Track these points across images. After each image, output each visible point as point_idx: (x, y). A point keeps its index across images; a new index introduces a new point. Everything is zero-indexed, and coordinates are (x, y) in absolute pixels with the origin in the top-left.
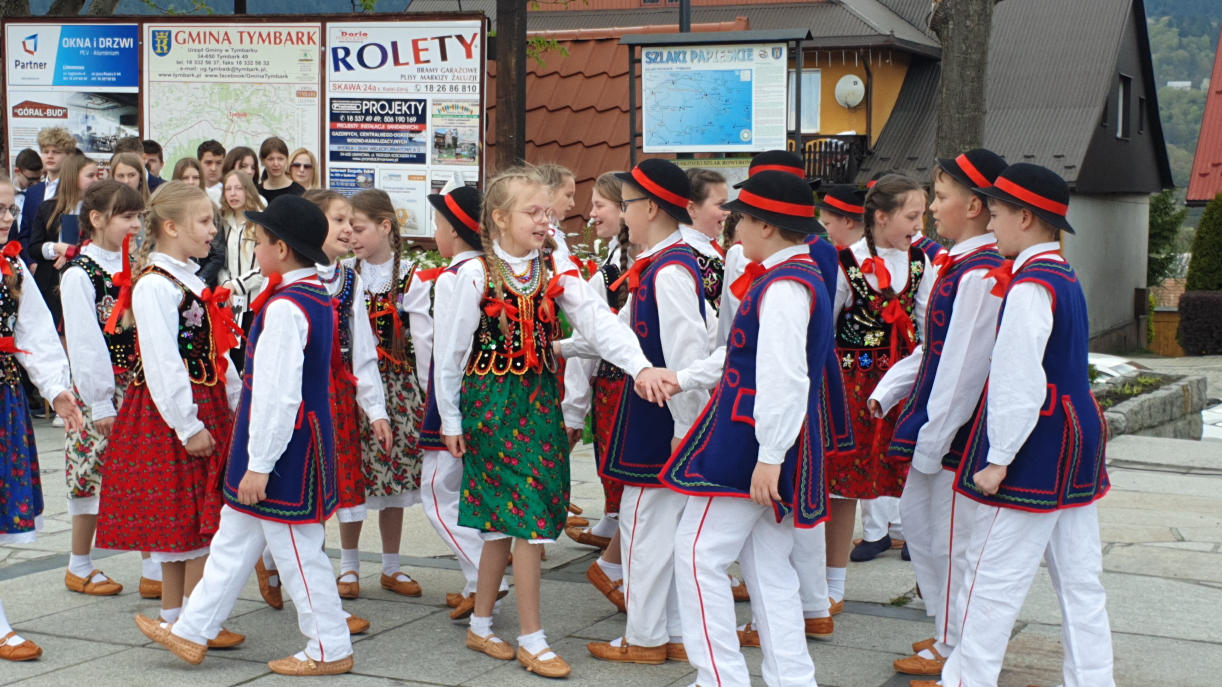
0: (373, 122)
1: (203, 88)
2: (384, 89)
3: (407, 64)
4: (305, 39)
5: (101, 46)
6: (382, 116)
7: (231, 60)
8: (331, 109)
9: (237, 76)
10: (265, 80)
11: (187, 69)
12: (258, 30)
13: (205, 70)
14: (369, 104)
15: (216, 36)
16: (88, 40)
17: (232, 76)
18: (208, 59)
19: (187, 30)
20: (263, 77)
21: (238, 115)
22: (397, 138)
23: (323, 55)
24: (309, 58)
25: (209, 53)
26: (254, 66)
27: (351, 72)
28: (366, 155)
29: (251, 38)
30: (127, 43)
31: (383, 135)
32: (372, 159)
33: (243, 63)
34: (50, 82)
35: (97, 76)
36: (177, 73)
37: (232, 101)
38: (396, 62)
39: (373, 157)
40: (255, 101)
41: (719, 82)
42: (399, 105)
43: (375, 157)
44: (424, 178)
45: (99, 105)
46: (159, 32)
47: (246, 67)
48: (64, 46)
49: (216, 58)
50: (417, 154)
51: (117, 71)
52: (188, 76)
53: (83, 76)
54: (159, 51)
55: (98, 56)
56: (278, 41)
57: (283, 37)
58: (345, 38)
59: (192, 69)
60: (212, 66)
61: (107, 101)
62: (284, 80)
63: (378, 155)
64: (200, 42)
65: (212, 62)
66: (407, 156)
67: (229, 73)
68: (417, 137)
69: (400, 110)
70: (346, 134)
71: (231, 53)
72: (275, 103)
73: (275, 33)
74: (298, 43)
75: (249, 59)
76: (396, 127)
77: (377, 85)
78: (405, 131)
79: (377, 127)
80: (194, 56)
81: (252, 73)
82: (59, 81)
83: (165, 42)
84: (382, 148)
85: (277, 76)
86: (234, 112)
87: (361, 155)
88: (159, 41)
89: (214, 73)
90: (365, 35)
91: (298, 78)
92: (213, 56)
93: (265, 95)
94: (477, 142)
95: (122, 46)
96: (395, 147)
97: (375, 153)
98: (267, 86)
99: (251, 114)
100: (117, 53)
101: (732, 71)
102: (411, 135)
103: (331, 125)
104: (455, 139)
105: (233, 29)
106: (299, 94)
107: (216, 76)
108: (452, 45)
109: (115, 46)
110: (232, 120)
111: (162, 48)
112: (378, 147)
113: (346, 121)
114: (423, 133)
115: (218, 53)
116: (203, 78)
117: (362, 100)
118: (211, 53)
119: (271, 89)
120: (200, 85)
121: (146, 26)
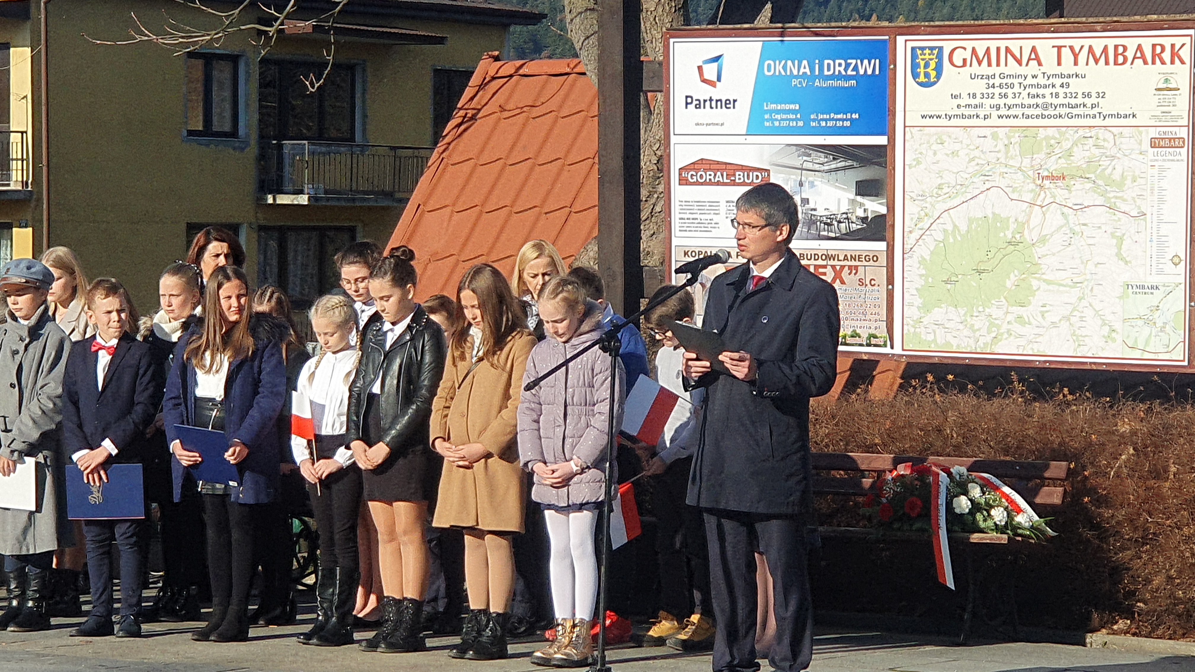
1: (995, 136)
4: (1167, 56)
5: (827, 73)
7: (1041, 91)
9: (1049, 117)
10: (1098, 122)
11: (967, 106)
12: (1086, 44)
13: (998, 108)
15: (1018, 54)
16: (805, 63)
17: (1043, 116)
18: (1004, 91)
19: (969, 46)
20: (1094, 117)
21: (1052, 178)
25: (1004, 81)
26: (1080, 100)
29: (1076, 56)
30: (869, 66)
33: (1061, 95)
34: (743, 129)
36: (951, 113)
37: (1042, 156)
40: (1080, 156)
45: (823, 164)
46: (922, 48)
47: (1066, 101)
48: (767, 73)
49: (1017, 89)
51: (852, 111)
52: (970, 117)
53: (796, 118)
54: (922, 79)
55: (821, 88)
59: (976, 106)
60: (1010, 101)
61: (836, 159)
62: (1130, 121)
64: (989, 64)
65: (1010, 95)
67: (1039, 111)
71: (1041, 80)
72: (1113, 157)
73: (1116, 47)
75: (1072, 89)
80: (980, 86)
81: (1075, 111)
82: (757, 127)
83: (933, 64)
85: (1118, 116)
86: (1045, 173)
88: (922, 64)
89: (1011, 112)
91: (1153, 117)
92: (1012, 86)
93: (1097, 146)
95: (862, 72)
98: (1101, 132)
99: (1074, 176)
105: (1045, 43)
106: (1155, 142)
107: (1016, 117)
109: (850, 72)
110: (1043, 187)
111: (927, 75)
115: (1020, 80)
116: (994, 121)
118: (1009, 81)
119: (1109, 136)
120: (987, 132)
121: (900, 39)
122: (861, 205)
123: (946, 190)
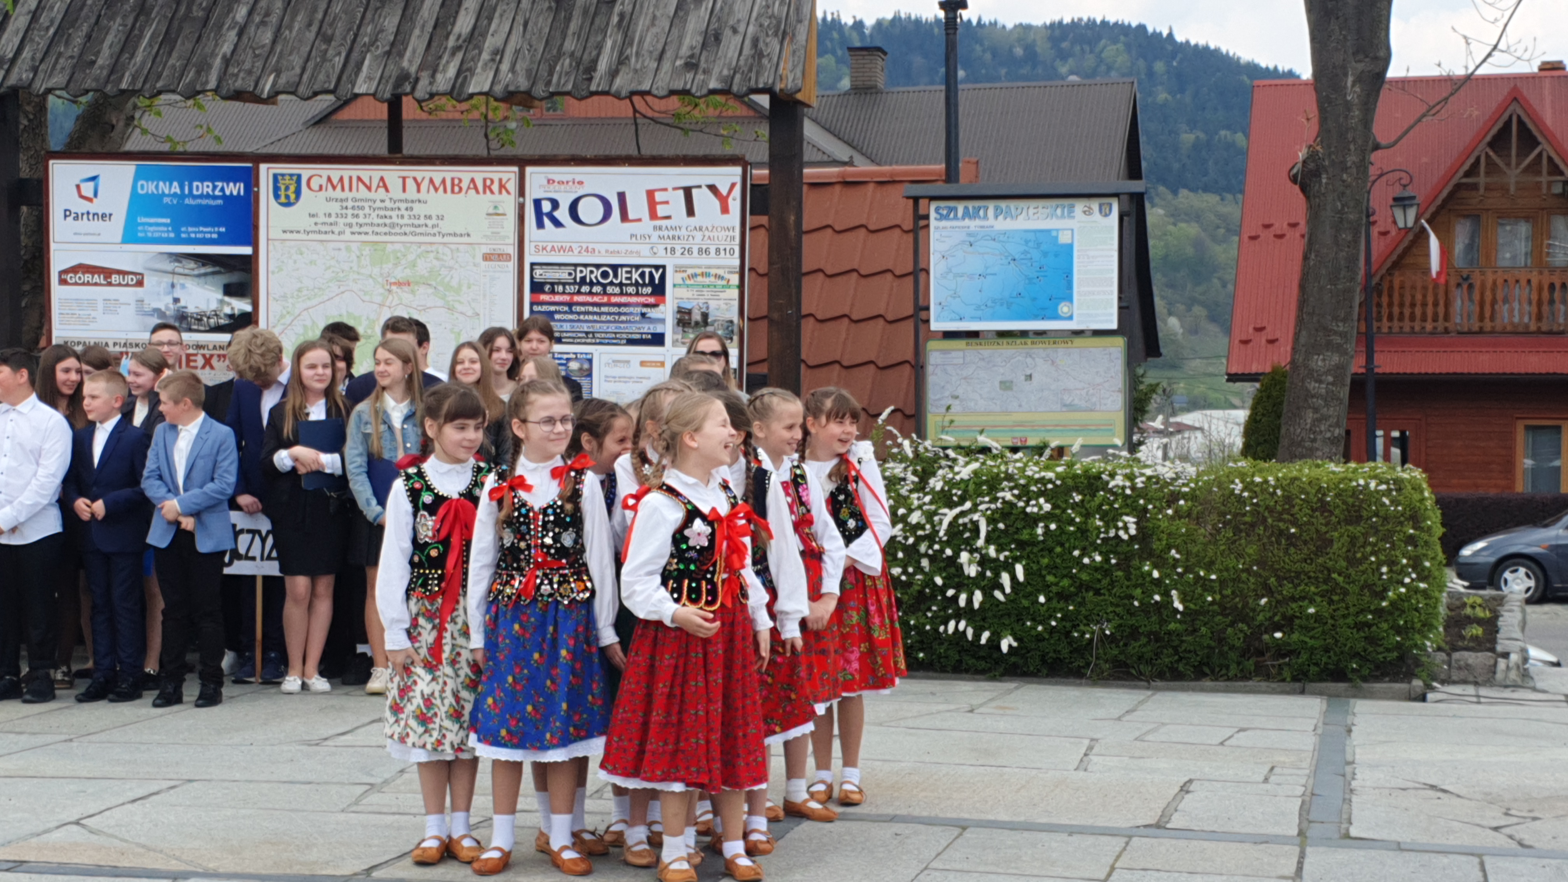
0: (590, 293)
1: (348, 249)
2: (607, 251)
3: (639, 220)
4: (495, 187)
5: (195, 192)
6: (604, 286)
7: (388, 213)
8: (532, 277)
9: (396, 234)
10: (438, 239)
11: (324, 224)
12: (428, 175)
13: (350, 225)
14: (586, 271)
15: (367, 182)
16: (175, 184)
17: (390, 234)
18: (356, 212)
19: (325, 174)
20: (435, 235)
21: (399, 284)
22: (625, 314)
23: (521, 207)
24: (500, 211)
25: (356, 204)
26: (422, 221)
27: (560, 230)
28: (580, 335)
29: (418, 185)
30: (234, 189)
31: (604, 309)
32: (589, 341)
33: (406, 217)
34: (119, 238)
35: (192, 231)
36: (308, 229)
37: (390, 265)
38: (624, 217)
39: (590, 337)
40: (422, 268)
41: (1031, 244)
42: (627, 272)
43: (594, 337)
44: (662, 364)
45: (193, 269)
46: (283, 175)
47: (410, 222)
48: (140, 191)
49: (367, 211)
50: (653, 335)
51: (219, 226)
52: (326, 233)
53: (168, 231)
54: (283, 199)
55: (191, 206)
56: (457, 189)
57: (464, 185)
58: (551, 187)
59: (331, 224)
60: (361, 220)
61: (204, 265)
62: (465, 239)
63: (598, 335)
64: (343, 189)
65: (361, 216)
66: (638, 336)
67: (387, 229)
68: (652, 313)
69: (627, 278)
70: (552, 308)
71: (388, 204)
72: (451, 268)
73: (453, 179)
74: (485, 192)
75: (415, 212)
76: (624, 300)
77: (597, 247)
78: (637, 305)
79: (596, 299)
80: (335, 208)
81: (418, 230)
82: (131, 236)
83: (292, 188)
84: (604, 327)
85: (455, 235)
86: (393, 280)
87: (574, 335)
88: (283, 187)
89: (364, 229)
90: (581, 183)
91: (485, 236)
92: (362, 208)
93: (437, 259)
94: (736, 319)
95: (228, 193)
96: (622, 325)
97: (593, 333)
98: (441, 248)
99: (417, 283)
100: (220, 202)
101: (1049, 231)
102: (644, 310)
103: (531, 298)
104: (705, 316)
105: (392, 173)
106: (487, 257)
107: (366, 233)
108: (701, 197)
109: (217, 193)
110: (390, 291)
111: (287, 197)
112: (598, 325)
113: (553, 292)
114: (661, 307)
115: (370, 204)
116: (347, 236)
117: (576, 265)
118: (360, 204)
119: (447, 251)
120: (342, 246)
121: (263, 167)
122: (229, 304)
123: (305, 292)
